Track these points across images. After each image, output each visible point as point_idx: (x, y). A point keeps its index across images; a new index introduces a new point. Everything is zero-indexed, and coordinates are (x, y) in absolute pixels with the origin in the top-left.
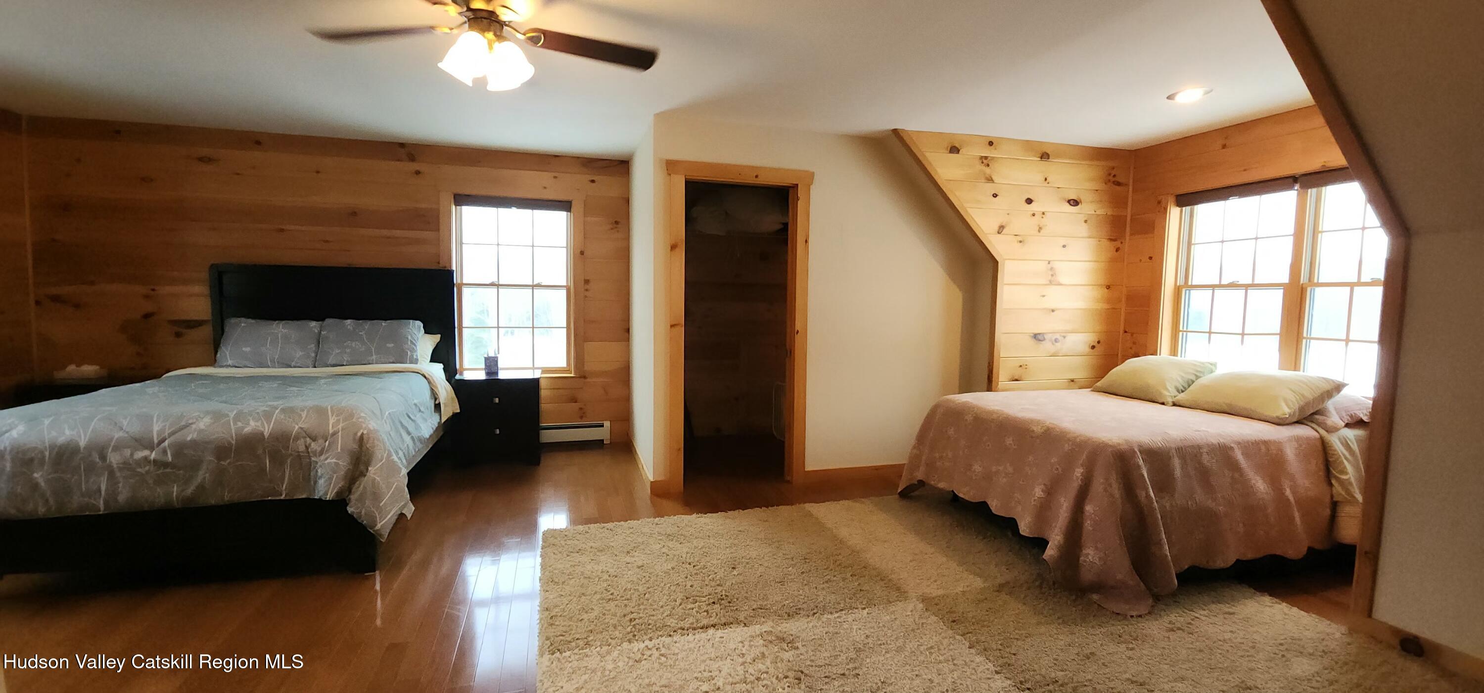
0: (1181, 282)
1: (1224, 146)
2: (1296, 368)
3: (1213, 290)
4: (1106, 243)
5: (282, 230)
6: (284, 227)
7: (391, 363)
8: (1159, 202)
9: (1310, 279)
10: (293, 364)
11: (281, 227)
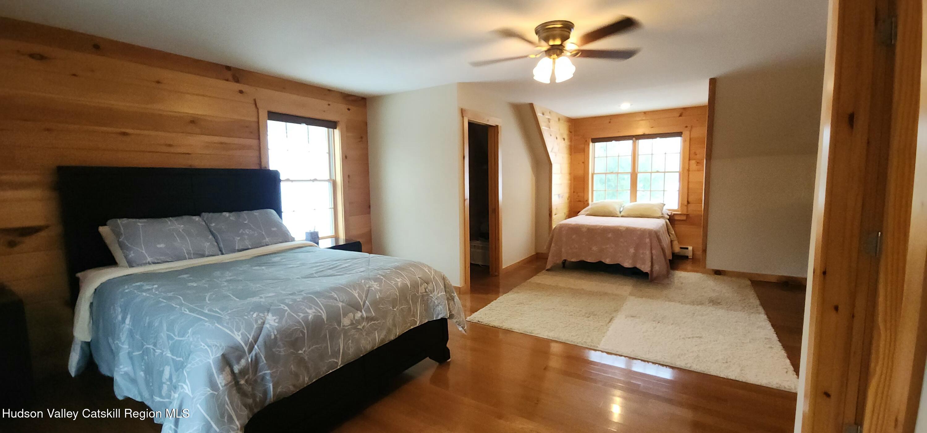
0: (593, 172)
1: (610, 122)
2: (636, 201)
3: (606, 175)
4: (569, 156)
5: (125, 134)
6: (127, 131)
7: (281, 242)
8: (586, 141)
9: (637, 171)
10: (207, 253)
11: (123, 130)
